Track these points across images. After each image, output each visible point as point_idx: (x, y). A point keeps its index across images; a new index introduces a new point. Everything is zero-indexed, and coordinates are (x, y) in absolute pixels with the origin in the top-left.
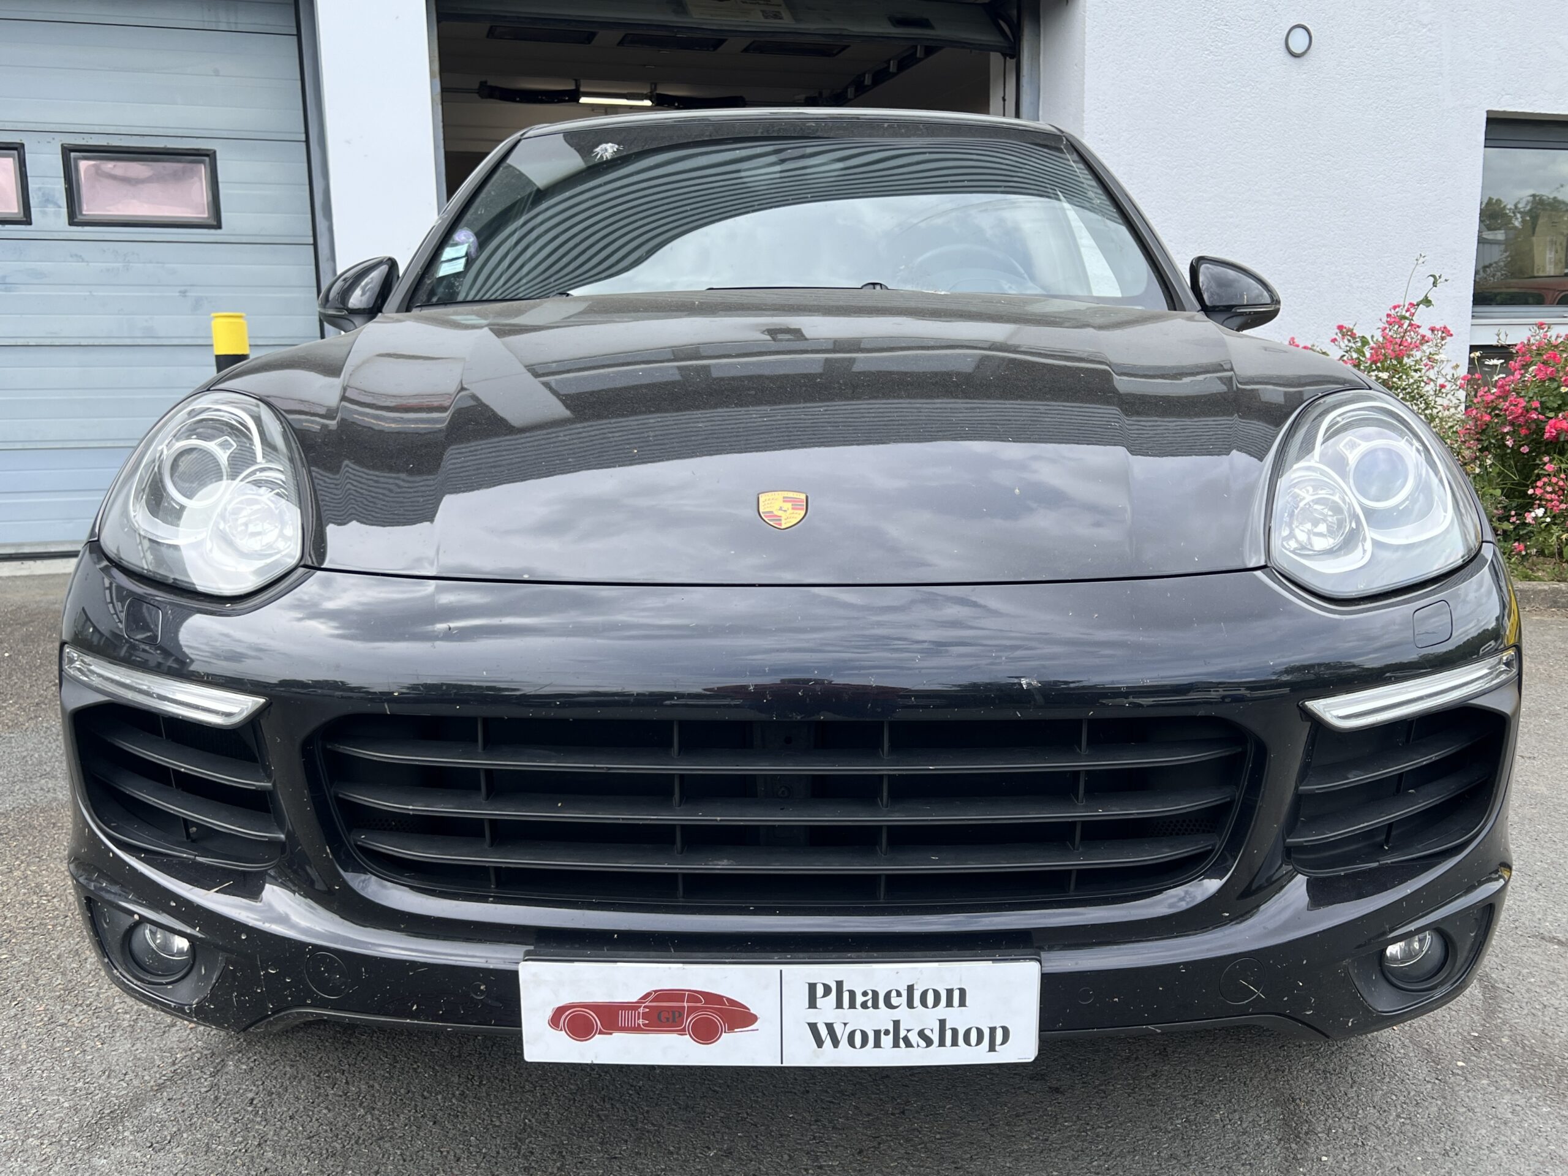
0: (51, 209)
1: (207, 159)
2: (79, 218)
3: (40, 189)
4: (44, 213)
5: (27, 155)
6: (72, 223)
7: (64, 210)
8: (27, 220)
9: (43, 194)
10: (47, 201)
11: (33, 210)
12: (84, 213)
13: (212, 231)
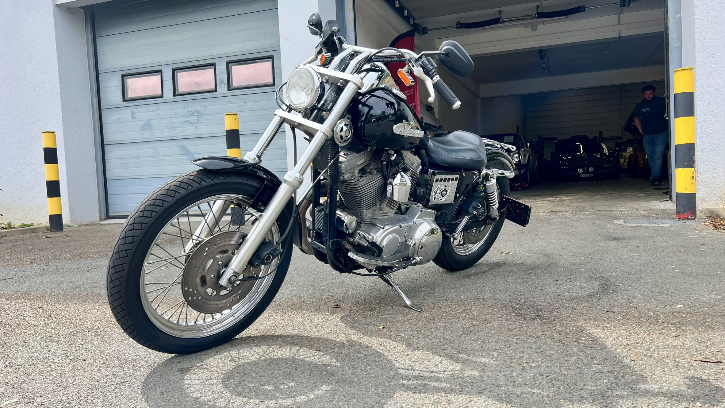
0: (223, 85)
1: (271, 59)
2: (231, 87)
3: (219, 78)
4: (221, 87)
5: (216, 67)
6: (228, 90)
7: (226, 85)
8: (216, 91)
9: (221, 80)
10: (222, 83)
11: (217, 86)
12: (233, 85)
13: (272, 87)
